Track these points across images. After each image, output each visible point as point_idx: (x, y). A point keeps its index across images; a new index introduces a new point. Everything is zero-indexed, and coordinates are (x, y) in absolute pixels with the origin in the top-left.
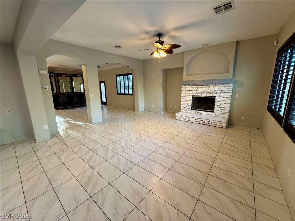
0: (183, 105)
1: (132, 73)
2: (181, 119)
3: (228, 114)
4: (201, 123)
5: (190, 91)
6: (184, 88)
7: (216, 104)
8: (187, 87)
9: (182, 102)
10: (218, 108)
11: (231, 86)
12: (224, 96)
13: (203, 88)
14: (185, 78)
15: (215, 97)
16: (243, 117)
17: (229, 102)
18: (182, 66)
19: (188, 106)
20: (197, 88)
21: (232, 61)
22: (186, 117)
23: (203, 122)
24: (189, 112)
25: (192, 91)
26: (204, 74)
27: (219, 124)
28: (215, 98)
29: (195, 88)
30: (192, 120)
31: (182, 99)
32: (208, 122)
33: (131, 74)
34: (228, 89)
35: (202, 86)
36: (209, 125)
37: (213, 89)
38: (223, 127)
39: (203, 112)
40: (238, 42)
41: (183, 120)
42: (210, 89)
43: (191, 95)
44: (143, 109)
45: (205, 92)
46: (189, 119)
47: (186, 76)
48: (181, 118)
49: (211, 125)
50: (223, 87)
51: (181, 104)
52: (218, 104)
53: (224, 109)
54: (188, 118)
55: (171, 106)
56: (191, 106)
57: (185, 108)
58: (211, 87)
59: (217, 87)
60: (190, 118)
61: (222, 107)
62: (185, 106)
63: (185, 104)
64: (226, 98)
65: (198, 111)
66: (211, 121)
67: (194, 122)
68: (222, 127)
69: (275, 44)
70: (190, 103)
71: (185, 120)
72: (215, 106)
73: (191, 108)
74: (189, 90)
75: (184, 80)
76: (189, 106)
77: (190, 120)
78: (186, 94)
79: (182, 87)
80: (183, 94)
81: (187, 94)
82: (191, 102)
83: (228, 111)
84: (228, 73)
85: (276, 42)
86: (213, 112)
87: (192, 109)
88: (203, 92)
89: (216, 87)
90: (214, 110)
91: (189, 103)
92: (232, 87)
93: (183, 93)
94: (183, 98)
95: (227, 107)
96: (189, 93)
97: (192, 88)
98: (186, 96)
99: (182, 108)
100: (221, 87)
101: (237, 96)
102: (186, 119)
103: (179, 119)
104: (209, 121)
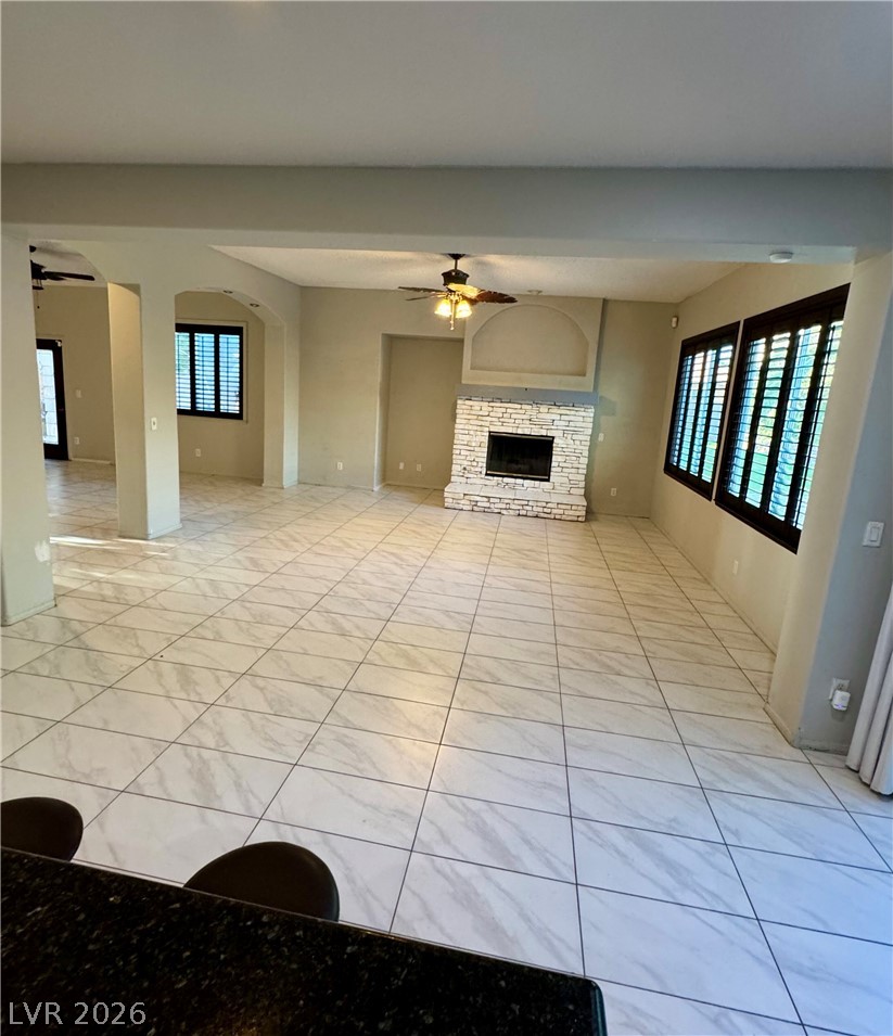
0: (459, 462)
1: (242, 328)
2: (461, 506)
3: (582, 484)
4: (524, 512)
5: (484, 418)
6: (463, 406)
7: (554, 458)
8: (476, 404)
9: (458, 452)
10: (560, 469)
11: (591, 412)
12: (575, 437)
13: (521, 411)
14: (468, 375)
15: (553, 438)
16: (614, 490)
17: (586, 453)
18: (460, 336)
19: (475, 464)
20: (504, 410)
21: (593, 346)
22: (478, 499)
23: (529, 508)
24: (478, 481)
25: (489, 419)
26: (523, 371)
27: (571, 513)
28: (552, 442)
29: (499, 409)
30: (496, 506)
31: (455, 442)
32: (540, 509)
33: (237, 331)
34: (583, 418)
35: (519, 406)
36: (546, 516)
37: (550, 417)
38: (580, 519)
39: (519, 481)
40: (605, 301)
41: (469, 508)
42: (540, 416)
43: (487, 429)
44: (295, 477)
45: (528, 422)
46: (487, 505)
47: (471, 369)
48: (462, 502)
49: (549, 516)
50: (573, 413)
51: (454, 456)
52: (560, 459)
53: (574, 471)
54: (486, 500)
55: (402, 466)
56: (485, 465)
57: (465, 469)
58: (544, 409)
59: (559, 412)
60: (492, 500)
61: (570, 466)
62: (466, 463)
63: (468, 458)
64: (578, 443)
65: (506, 480)
66: (549, 505)
67: (504, 512)
68: (576, 519)
69: (674, 325)
70: (482, 454)
71: (475, 508)
72: (553, 464)
73: (484, 472)
74: (481, 413)
75: (463, 382)
76: (480, 464)
77: (492, 506)
78: (470, 427)
79: (459, 402)
80: (461, 427)
81: (475, 428)
82: (486, 450)
83: (583, 477)
84: (584, 375)
85: (674, 320)
86: (548, 480)
87: (487, 474)
88: (521, 421)
89: (555, 410)
90: (549, 476)
91: (480, 454)
92: (592, 415)
93: (460, 423)
94: (460, 439)
95: (580, 466)
96: (480, 423)
97: (491, 409)
98: (472, 432)
99: (456, 469)
100: (568, 412)
101: (601, 437)
102: (479, 504)
103: (456, 506)
104: (544, 504)
